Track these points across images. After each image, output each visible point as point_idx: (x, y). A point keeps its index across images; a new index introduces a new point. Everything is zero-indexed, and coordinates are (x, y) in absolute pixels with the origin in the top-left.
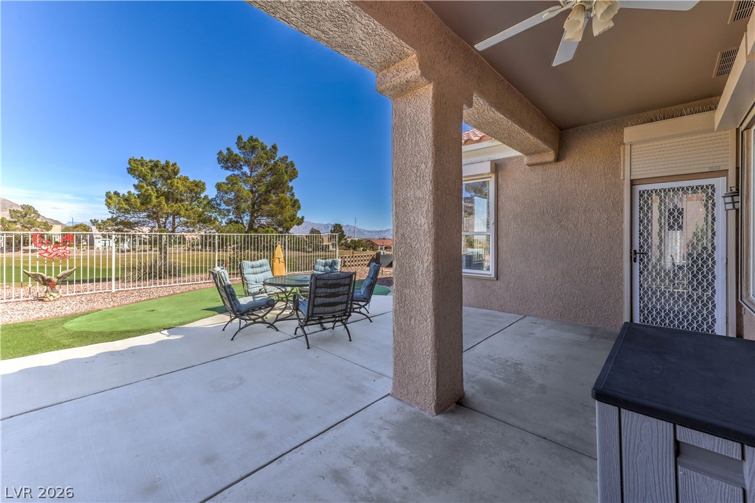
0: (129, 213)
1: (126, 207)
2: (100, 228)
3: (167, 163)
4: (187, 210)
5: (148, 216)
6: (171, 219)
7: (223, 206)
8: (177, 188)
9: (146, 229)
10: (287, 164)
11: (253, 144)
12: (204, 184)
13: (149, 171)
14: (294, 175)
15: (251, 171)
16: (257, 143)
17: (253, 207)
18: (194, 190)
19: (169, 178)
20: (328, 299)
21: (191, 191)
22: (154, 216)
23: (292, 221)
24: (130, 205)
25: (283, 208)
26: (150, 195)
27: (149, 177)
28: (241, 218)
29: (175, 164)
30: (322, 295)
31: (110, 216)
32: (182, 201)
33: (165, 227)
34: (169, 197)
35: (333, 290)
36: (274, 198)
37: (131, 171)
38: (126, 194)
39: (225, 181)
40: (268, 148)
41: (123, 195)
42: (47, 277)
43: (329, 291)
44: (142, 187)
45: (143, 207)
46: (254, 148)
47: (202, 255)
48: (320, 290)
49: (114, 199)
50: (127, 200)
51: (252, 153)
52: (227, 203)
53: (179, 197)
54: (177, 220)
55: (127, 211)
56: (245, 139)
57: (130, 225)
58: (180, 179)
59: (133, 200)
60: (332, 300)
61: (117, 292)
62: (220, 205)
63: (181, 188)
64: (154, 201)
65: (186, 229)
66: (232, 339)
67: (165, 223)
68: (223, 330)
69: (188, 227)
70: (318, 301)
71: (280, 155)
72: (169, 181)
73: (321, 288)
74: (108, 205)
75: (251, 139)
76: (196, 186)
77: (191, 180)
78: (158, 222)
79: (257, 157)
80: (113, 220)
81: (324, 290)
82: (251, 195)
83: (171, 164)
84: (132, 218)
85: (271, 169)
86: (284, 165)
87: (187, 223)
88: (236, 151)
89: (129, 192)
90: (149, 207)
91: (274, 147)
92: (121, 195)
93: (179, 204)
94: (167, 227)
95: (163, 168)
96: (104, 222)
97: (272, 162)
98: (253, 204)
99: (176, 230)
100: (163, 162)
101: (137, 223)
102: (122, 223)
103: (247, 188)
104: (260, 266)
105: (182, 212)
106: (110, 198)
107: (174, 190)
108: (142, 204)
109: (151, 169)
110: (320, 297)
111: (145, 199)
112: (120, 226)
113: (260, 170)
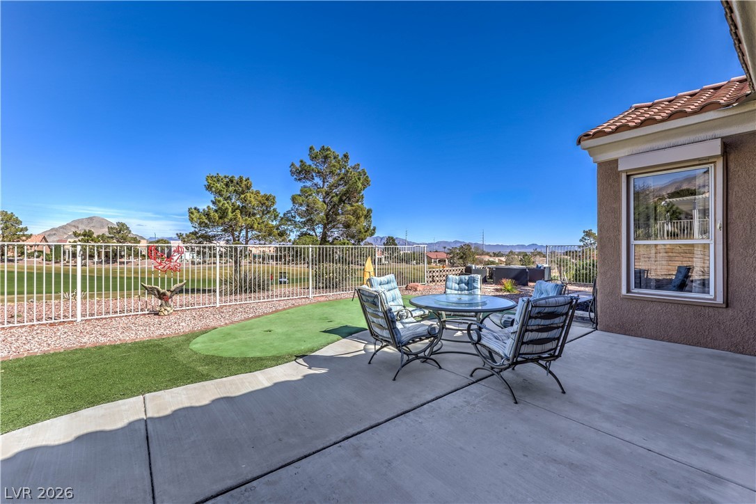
0: (209, 228)
1: (206, 221)
2: (184, 241)
3: (241, 178)
4: (259, 224)
5: (225, 230)
6: (244, 232)
7: (298, 219)
8: (250, 202)
9: (222, 243)
10: (359, 172)
11: (325, 154)
12: (274, 198)
13: (224, 187)
14: (366, 183)
15: (324, 182)
16: (329, 152)
17: (328, 219)
18: (265, 203)
19: (243, 192)
20: (540, 334)
21: (262, 204)
22: (230, 229)
23: (366, 232)
24: (209, 219)
25: (358, 218)
26: (227, 208)
27: (224, 193)
28: (314, 230)
29: (248, 179)
30: (534, 328)
31: (193, 230)
32: (254, 214)
33: (239, 240)
34: (244, 211)
35: (547, 322)
36: (349, 208)
37: (209, 188)
38: (206, 209)
39: (299, 193)
40: (340, 158)
41: (204, 210)
42: (162, 291)
43: (543, 322)
44: (219, 201)
45: (221, 221)
46: (326, 157)
47: (264, 267)
48: (533, 322)
49: (195, 214)
50: (208, 215)
51: (324, 162)
52: (301, 215)
53: (251, 210)
54: (250, 234)
55: (206, 226)
56: (317, 150)
57: (209, 239)
58: (252, 193)
59: (212, 214)
60: (544, 335)
61: (221, 307)
62: (295, 217)
63: (254, 203)
64: (230, 215)
65: (258, 242)
66: (394, 380)
67: (239, 237)
68: (370, 363)
69: (260, 240)
70: (530, 336)
71: (351, 164)
72: (243, 196)
73: (536, 318)
74: (191, 220)
75: (323, 148)
76: (267, 199)
77: (262, 194)
78: (233, 235)
79: (329, 167)
80: (195, 233)
81: (539, 321)
82: (325, 206)
83: (244, 179)
84: (211, 232)
85: (342, 178)
86: (356, 174)
87: (259, 236)
88: (309, 162)
89: (208, 207)
90: (226, 220)
91: (346, 156)
92: (201, 211)
93: (253, 218)
94: (241, 240)
95: (237, 184)
96: (188, 236)
97: (343, 171)
98: (327, 215)
99: (249, 243)
100: (236, 178)
101: (214, 236)
102: (202, 236)
103: (320, 198)
104: (387, 283)
105: (255, 226)
106: (192, 213)
107: (247, 204)
108: (220, 218)
109: (227, 185)
110: (532, 331)
111: (223, 213)
112: (200, 238)
113: (331, 180)
